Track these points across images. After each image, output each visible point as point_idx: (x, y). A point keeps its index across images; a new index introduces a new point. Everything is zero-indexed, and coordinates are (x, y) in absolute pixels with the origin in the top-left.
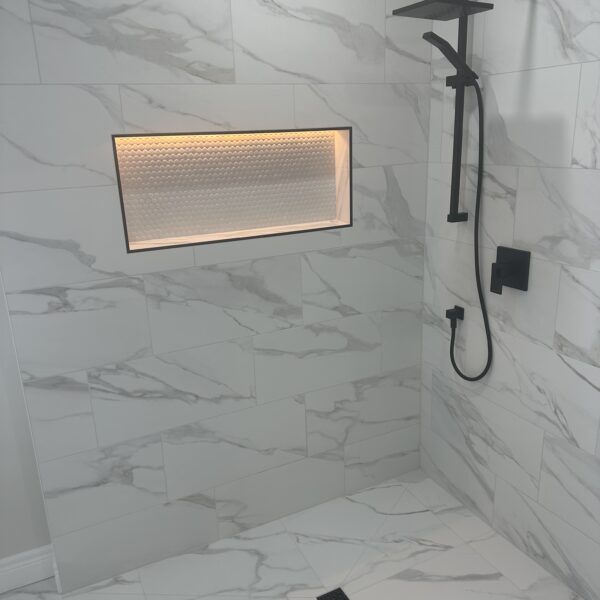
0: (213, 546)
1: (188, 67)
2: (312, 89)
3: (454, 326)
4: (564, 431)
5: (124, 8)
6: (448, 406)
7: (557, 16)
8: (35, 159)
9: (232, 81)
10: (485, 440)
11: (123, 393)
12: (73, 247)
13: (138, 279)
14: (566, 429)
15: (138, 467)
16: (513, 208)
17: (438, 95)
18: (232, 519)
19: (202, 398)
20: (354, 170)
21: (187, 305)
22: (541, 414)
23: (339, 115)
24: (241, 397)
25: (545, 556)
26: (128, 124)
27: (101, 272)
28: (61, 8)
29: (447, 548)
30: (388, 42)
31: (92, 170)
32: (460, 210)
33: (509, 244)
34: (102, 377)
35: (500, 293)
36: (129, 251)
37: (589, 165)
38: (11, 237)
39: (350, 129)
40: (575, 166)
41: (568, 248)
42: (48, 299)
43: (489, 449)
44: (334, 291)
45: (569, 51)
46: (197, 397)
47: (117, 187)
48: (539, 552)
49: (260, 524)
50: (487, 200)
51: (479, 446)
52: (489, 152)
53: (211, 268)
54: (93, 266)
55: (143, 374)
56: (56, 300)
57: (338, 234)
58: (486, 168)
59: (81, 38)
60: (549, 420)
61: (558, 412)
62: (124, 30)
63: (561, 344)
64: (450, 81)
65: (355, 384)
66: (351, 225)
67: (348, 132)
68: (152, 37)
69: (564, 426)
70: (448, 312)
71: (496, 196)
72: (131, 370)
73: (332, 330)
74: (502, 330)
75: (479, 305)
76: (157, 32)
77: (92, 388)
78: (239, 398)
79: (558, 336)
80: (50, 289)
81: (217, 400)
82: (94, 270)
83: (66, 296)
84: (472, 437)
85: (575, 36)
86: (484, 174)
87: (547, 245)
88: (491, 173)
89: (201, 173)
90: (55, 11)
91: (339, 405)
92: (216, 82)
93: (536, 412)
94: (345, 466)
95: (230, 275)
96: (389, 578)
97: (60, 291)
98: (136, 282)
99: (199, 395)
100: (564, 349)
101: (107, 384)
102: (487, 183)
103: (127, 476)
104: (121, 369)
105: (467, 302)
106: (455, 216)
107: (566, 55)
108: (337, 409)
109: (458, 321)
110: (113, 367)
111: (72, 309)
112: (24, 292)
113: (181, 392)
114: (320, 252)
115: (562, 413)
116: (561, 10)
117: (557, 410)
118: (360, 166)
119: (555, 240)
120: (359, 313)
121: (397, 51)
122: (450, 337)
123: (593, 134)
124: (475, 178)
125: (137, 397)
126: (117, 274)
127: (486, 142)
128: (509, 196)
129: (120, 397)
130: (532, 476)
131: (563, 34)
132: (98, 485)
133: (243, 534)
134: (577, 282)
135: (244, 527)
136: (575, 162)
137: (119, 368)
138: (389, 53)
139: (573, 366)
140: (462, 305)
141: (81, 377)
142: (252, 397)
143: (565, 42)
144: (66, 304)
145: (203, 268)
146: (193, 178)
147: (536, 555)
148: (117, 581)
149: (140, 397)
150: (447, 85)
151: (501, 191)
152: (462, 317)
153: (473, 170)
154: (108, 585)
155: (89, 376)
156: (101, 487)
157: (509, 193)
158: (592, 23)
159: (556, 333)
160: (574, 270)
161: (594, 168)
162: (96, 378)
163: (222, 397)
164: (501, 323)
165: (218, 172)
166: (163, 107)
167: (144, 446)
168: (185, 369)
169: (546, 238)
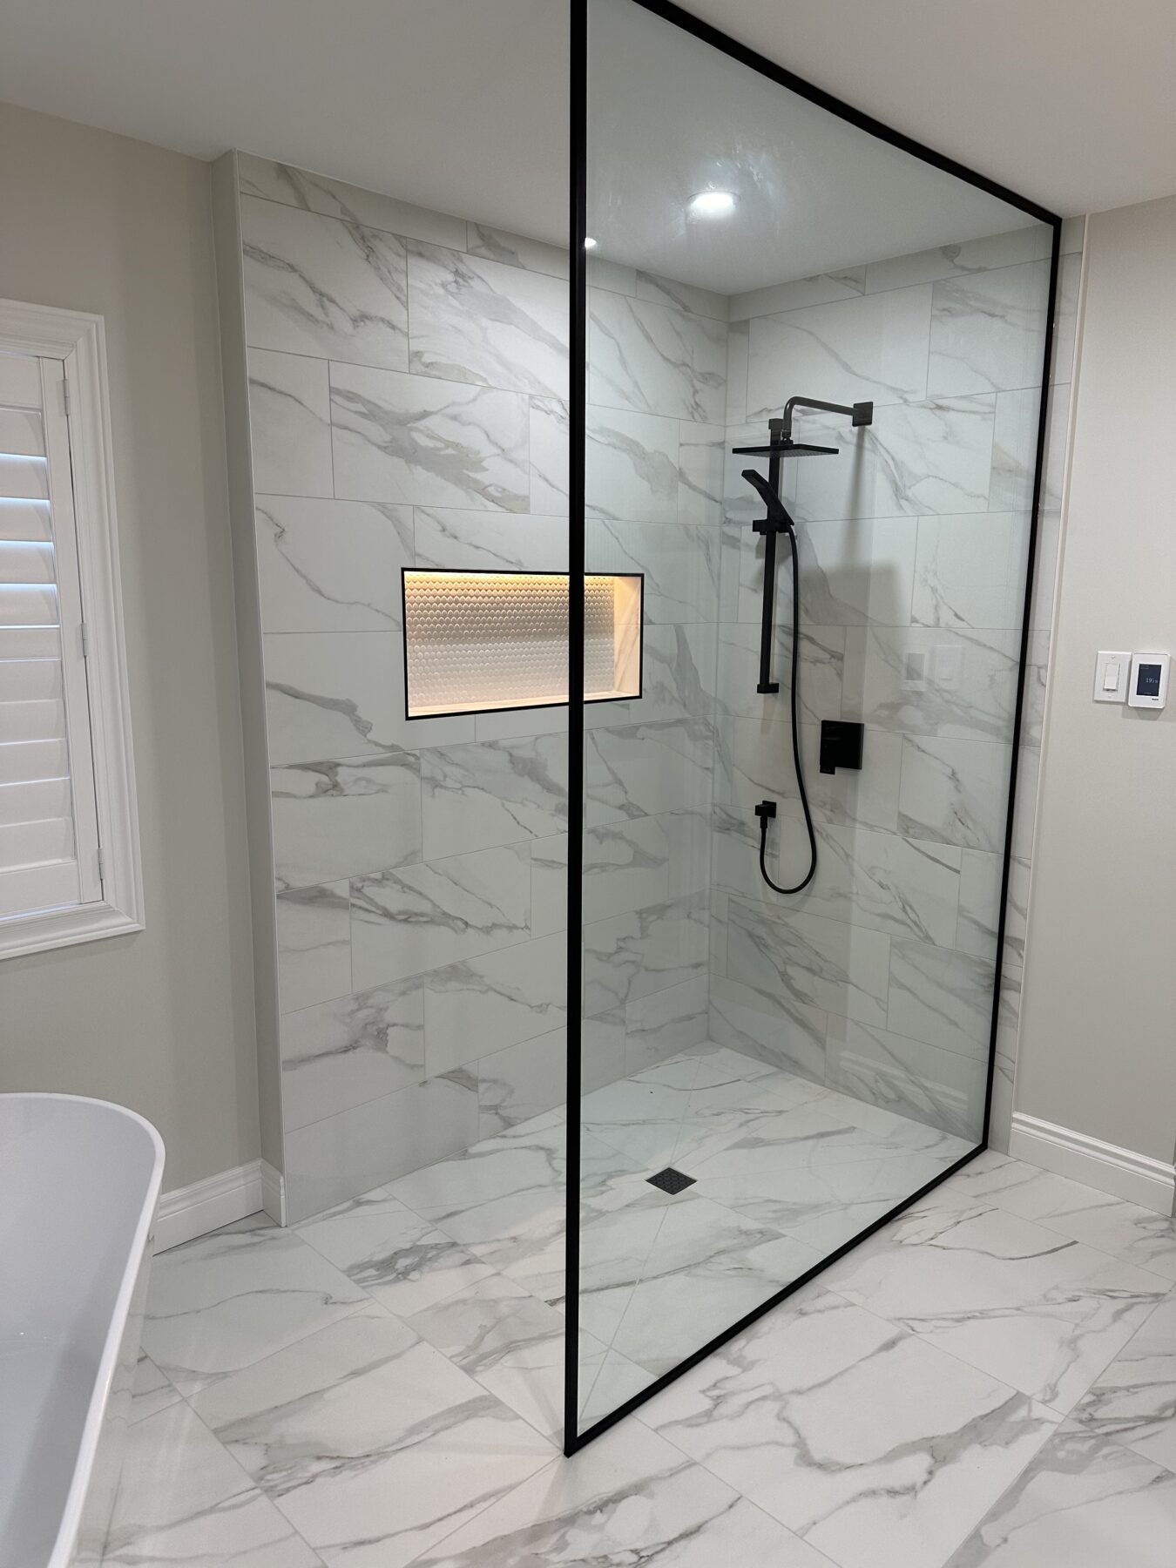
0: (472, 1150)
1: (483, 491)
2: (605, 525)
3: (764, 826)
4: (916, 930)
5: (425, 414)
6: (751, 935)
7: (889, 465)
8: (319, 592)
9: (526, 510)
10: (810, 970)
11: (388, 915)
12: (348, 709)
13: (414, 755)
14: (917, 926)
15: (394, 1025)
16: (840, 675)
17: (733, 542)
18: (495, 1109)
19: (472, 927)
20: (644, 626)
21: (463, 794)
22: (886, 916)
23: (632, 558)
24: (515, 927)
25: (901, 1098)
26: (419, 555)
27: (377, 744)
28: (363, 410)
29: (781, 1112)
30: (681, 474)
31: (377, 611)
32: (771, 681)
33: (835, 717)
34: (366, 890)
35: (833, 773)
36: (408, 718)
37: (931, 622)
38: (285, 693)
39: (642, 576)
40: (914, 625)
41: (912, 715)
42: (315, 777)
43: (816, 978)
44: (620, 783)
45: (903, 502)
46: (466, 924)
47: (402, 633)
48: (892, 1096)
49: (527, 1119)
50: (804, 667)
51: (801, 979)
52: (807, 611)
53: (492, 745)
54: (369, 736)
55: (410, 888)
56: (324, 779)
57: (627, 707)
58: (802, 629)
59: (379, 447)
60: (896, 920)
61: (908, 908)
62: (423, 441)
63: (907, 826)
64: (757, 526)
65: (640, 913)
66: (640, 697)
67: (639, 579)
68: (450, 451)
69: (915, 923)
70: (757, 807)
71: (816, 661)
72: (398, 881)
73: (618, 836)
74: (830, 821)
75: (800, 797)
76: (456, 445)
77: (353, 905)
78: (512, 928)
79: (903, 818)
80: (320, 763)
81: (488, 930)
82: (370, 741)
83: (336, 775)
84: (791, 970)
85: (910, 488)
86: (801, 636)
87: (885, 713)
88: (809, 634)
89: (472, 622)
90: (356, 412)
91: (622, 944)
92: (511, 511)
93: (878, 915)
94: (627, 1034)
95: (511, 755)
96: (726, 1150)
97: (328, 768)
98: (411, 759)
99: (470, 923)
100: (911, 831)
101: (371, 901)
102: (804, 646)
103: (380, 1038)
104: (387, 879)
105: (781, 794)
106: (766, 687)
107: (900, 507)
108: (620, 949)
109: (769, 819)
110: (378, 876)
111: (342, 793)
112: (291, 767)
113: (449, 916)
114: (607, 730)
115: (912, 909)
116: (893, 459)
117: (906, 906)
118: (651, 623)
119: (894, 707)
120: (646, 815)
121: (690, 485)
122: (759, 846)
123: (934, 590)
124: (790, 641)
125: (400, 921)
126: (393, 748)
127: (802, 600)
128: (833, 660)
129: (383, 920)
130: (876, 998)
131: (896, 485)
132: (346, 1050)
133: (508, 1132)
134: (923, 751)
135: (508, 1123)
136: (914, 620)
137: (385, 878)
138: (681, 487)
139: (922, 849)
140: (772, 798)
141: (342, 889)
142: (526, 927)
143: (898, 492)
144: (335, 786)
145: (483, 744)
146: (463, 629)
147: (888, 1101)
148: (359, 1204)
149: (406, 921)
150: (754, 530)
151: (825, 656)
152: (773, 815)
153: (785, 632)
154: (349, 1209)
155: (352, 887)
156: (350, 1055)
157: (833, 657)
158: (929, 476)
159: (899, 813)
160: (916, 738)
161: (937, 626)
162: (359, 890)
163: (494, 926)
164: (828, 813)
165: (490, 622)
166: (456, 537)
167: (403, 993)
168: (456, 884)
169: (881, 706)
